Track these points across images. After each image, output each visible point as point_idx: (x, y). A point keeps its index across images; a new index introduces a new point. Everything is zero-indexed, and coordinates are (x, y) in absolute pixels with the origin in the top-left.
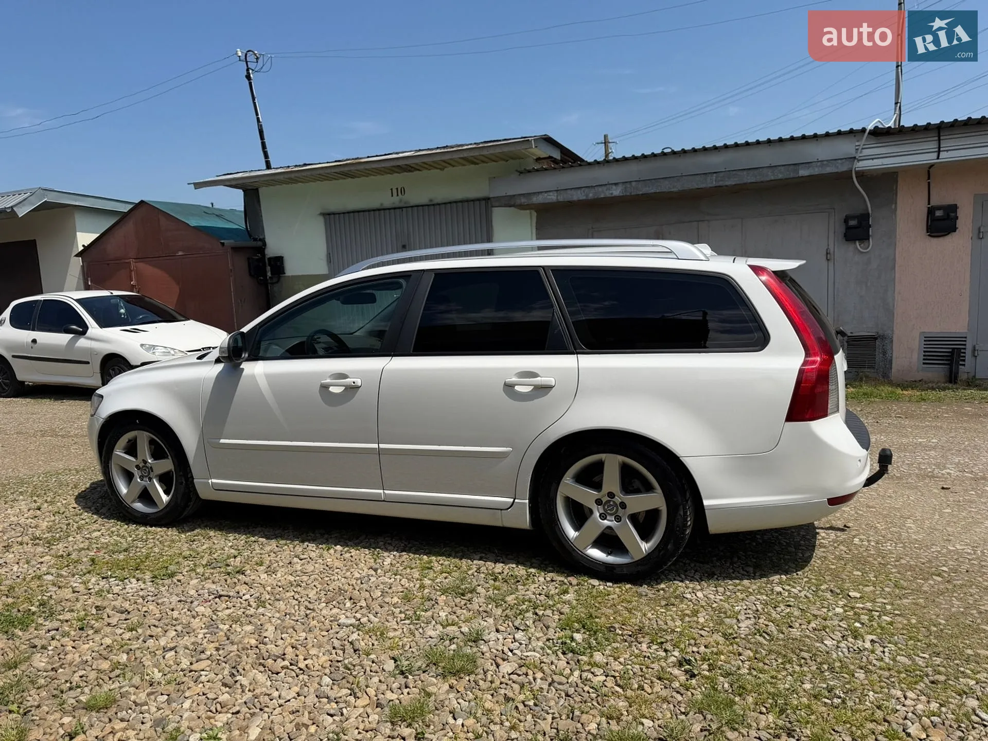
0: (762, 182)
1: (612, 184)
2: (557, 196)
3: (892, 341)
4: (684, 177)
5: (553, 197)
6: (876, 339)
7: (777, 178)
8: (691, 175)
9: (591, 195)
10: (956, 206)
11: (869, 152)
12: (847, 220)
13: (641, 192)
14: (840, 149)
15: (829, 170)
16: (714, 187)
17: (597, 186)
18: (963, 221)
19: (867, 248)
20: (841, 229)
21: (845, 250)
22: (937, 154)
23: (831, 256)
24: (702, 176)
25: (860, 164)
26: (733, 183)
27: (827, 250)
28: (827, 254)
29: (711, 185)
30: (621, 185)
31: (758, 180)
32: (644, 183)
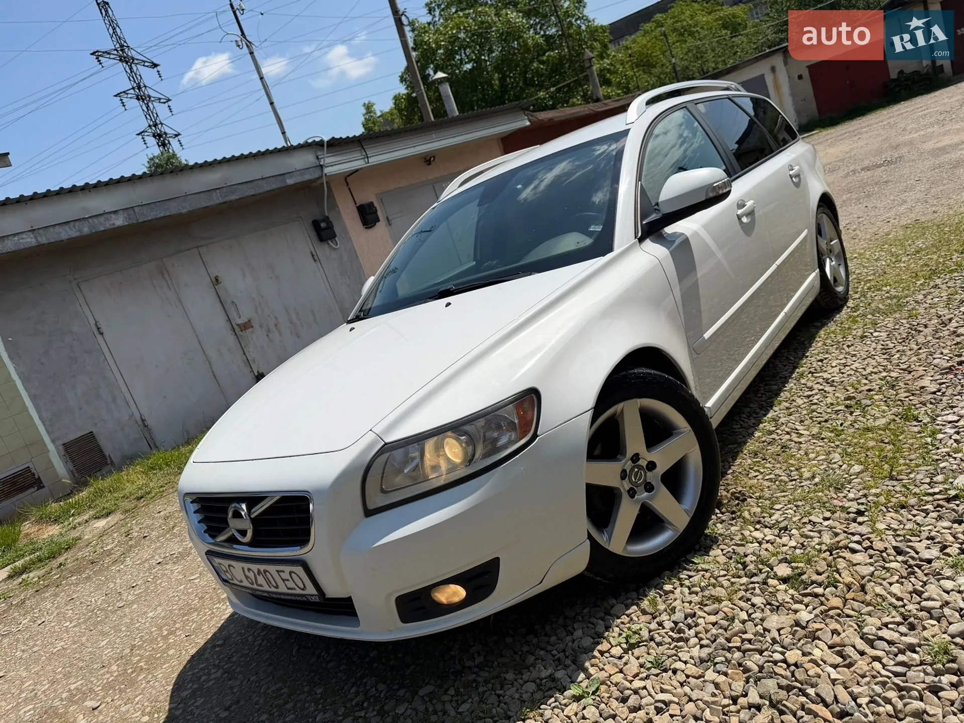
0: (259, 194)
1: (110, 213)
2: (36, 238)
4: (190, 197)
5: (29, 240)
7: (271, 189)
8: (195, 193)
9: (86, 230)
10: (372, 203)
11: (329, 160)
12: (316, 224)
13: (149, 218)
14: (307, 159)
15: (307, 177)
16: (221, 204)
17: (90, 217)
18: (379, 213)
19: (337, 245)
20: (313, 234)
21: (323, 250)
22: (366, 160)
23: (316, 257)
24: (206, 193)
25: (327, 170)
26: (238, 197)
27: (311, 253)
28: (313, 256)
29: (218, 202)
30: (121, 212)
31: (257, 192)
32: (148, 207)
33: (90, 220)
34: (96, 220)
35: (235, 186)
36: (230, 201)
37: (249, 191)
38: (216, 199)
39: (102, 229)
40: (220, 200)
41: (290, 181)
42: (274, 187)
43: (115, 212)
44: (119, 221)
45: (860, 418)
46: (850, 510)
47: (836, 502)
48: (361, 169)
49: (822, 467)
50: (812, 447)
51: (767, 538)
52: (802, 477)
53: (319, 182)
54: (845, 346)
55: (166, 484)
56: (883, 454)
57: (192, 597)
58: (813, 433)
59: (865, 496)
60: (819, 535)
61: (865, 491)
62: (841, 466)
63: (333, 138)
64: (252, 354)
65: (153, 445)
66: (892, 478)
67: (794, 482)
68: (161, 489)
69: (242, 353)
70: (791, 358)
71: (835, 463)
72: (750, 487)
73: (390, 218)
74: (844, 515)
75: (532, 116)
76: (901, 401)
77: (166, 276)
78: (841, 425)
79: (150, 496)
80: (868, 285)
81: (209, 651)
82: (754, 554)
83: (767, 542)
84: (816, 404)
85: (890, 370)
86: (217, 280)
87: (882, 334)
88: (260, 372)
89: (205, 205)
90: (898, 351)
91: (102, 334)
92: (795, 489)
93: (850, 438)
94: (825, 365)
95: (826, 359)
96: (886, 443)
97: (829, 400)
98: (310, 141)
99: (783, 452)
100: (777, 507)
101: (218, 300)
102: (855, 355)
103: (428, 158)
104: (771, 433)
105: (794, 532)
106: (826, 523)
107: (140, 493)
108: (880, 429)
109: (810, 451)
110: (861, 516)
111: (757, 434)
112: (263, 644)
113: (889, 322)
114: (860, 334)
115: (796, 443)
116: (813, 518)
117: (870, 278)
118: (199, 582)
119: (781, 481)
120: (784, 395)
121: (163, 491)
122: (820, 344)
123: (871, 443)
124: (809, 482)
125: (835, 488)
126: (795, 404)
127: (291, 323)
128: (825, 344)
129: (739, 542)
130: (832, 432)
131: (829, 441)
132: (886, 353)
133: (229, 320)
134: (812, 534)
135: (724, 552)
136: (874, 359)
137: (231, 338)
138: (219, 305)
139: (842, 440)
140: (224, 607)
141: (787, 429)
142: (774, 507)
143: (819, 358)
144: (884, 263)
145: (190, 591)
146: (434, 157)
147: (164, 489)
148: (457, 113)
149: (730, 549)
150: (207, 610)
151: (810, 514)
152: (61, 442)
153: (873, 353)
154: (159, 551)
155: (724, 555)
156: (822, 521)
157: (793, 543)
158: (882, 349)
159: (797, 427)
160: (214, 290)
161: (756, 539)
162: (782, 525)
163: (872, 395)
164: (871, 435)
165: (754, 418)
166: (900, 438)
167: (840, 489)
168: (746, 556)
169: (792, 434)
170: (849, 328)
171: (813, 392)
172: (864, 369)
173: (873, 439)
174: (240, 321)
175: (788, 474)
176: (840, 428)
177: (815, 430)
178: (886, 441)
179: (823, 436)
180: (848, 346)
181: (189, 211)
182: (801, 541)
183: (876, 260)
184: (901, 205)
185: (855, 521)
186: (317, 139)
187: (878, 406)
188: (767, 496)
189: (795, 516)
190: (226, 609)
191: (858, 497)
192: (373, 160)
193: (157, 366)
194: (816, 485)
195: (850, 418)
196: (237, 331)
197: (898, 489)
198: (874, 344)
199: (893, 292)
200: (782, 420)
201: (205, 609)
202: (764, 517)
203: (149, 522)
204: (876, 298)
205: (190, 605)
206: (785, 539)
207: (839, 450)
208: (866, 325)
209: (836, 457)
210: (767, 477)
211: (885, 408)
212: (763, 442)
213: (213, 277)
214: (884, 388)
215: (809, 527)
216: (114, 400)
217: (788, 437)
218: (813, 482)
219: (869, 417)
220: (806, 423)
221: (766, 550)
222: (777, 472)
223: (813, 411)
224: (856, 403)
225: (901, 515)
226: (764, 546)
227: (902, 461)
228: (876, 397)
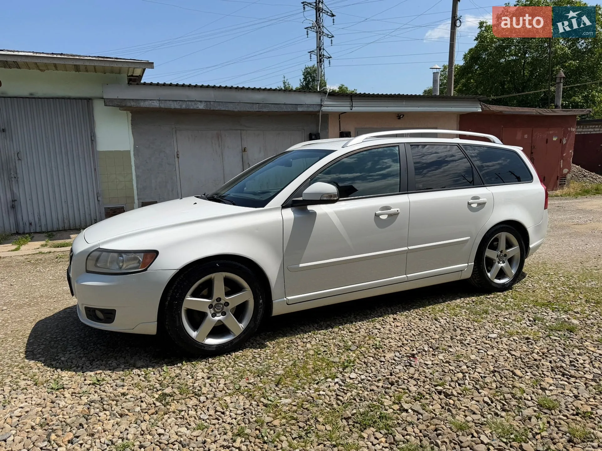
1: (198, 101)
2: (159, 104)
4: (242, 104)
5: (156, 104)
8: (245, 103)
9: (184, 106)
11: (326, 103)
12: (310, 135)
13: (217, 109)
14: (315, 99)
15: (311, 109)
17: (188, 101)
22: (351, 108)
24: (251, 104)
25: (323, 108)
26: (267, 110)
30: (204, 102)
31: (279, 111)
32: (218, 103)
33: (187, 102)
34: (190, 103)
35: (268, 105)
36: (263, 112)
37: (275, 109)
38: (255, 109)
39: (192, 108)
40: (257, 110)
41: (300, 109)
42: (289, 110)
43: (201, 101)
44: (201, 106)
48: (348, 112)
50: (295, 354)
53: (317, 114)
75: (485, 106)
77: (220, 140)
86: (245, 150)
89: (248, 110)
91: (178, 158)
101: (241, 160)
103: (400, 115)
109: (291, 355)
111: (298, 336)
138: (241, 162)
142: (228, 368)
146: (403, 115)
152: (141, 201)
160: (241, 154)
181: (239, 111)
192: (355, 109)
193: (198, 182)
213: (243, 147)
216: (172, 190)
222: (264, 355)
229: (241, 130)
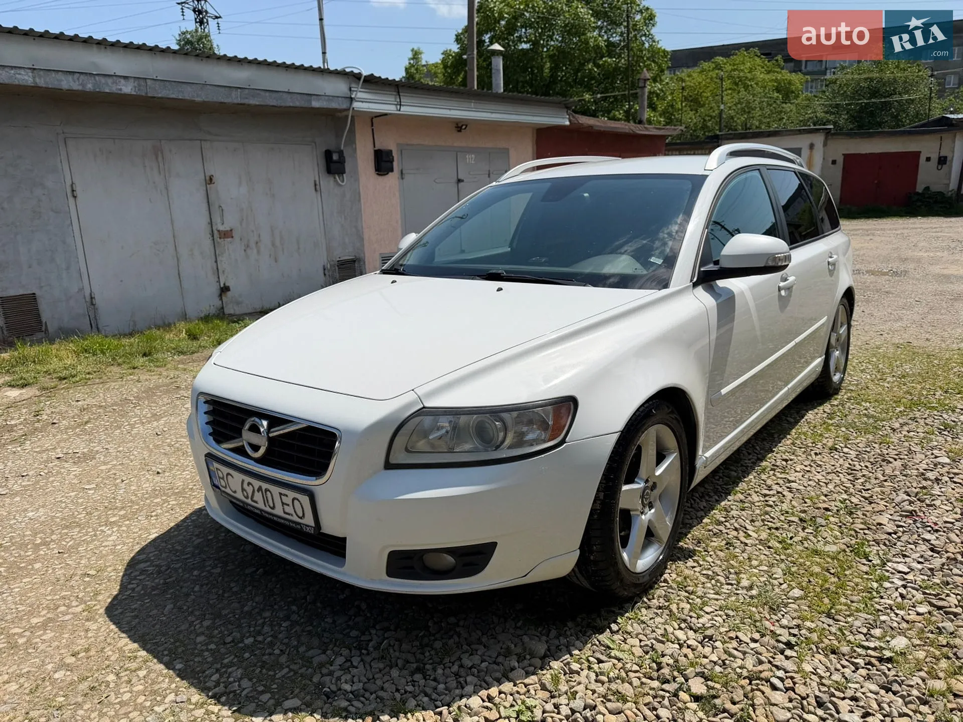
0: (281, 107)
1: (120, 77)
2: (34, 78)
3: (364, 263)
4: (209, 87)
5: (26, 78)
6: (355, 261)
7: (294, 105)
8: (215, 85)
9: (89, 87)
10: (391, 151)
11: (361, 95)
12: (328, 154)
13: (160, 95)
14: (339, 87)
15: (334, 105)
16: (238, 104)
17: (98, 75)
18: (395, 164)
19: (343, 181)
20: (322, 162)
21: (328, 183)
22: (399, 107)
23: (318, 187)
24: (227, 89)
25: (356, 105)
26: (257, 103)
27: (315, 181)
28: (315, 185)
29: (236, 101)
30: (132, 80)
31: (279, 104)
32: (162, 83)
33: (97, 78)
34: (103, 80)
35: (258, 92)
36: (249, 105)
37: (272, 101)
38: (235, 98)
39: (107, 91)
40: (239, 101)
41: (316, 104)
42: (297, 104)
43: (125, 78)
44: (127, 88)
45: (811, 537)
46: (780, 638)
47: (767, 624)
48: (390, 114)
49: (762, 579)
50: (757, 553)
51: (689, 642)
52: (739, 583)
53: (345, 113)
54: (812, 453)
55: (95, 372)
56: (827, 586)
57: (80, 509)
58: (761, 537)
59: (798, 626)
60: (742, 657)
61: (800, 622)
62: (781, 584)
63: (372, 74)
64: (224, 264)
65: (95, 327)
66: (829, 616)
67: (730, 587)
68: (88, 376)
69: (214, 260)
70: (757, 447)
71: (776, 579)
72: (685, 578)
73: (404, 172)
74: (773, 642)
75: (574, 117)
76: (856, 532)
77: (160, 159)
78: (791, 538)
79: (74, 380)
80: (849, 395)
81: (77, 578)
82: (672, 656)
83: (689, 647)
84: (771, 506)
85: (851, 494)
86: (211, 179)
87: (851, 452)
88: (227, 284)
89: (222, 100)
90: (864, 476)
91: (75, 197)
92: (729, 595)
93: (796, 556)
94: (789, 467)
95: (791, 460)
96: (831, 573)
97: (785, 507)
98: (348, 70)
99: (727, 549)
100: (707, 609)
101: (205, 201)
102: (820, 466)
103: (460, 125)
104: (719, 523)
105: (718, 644)
106: (753, 645)
107: (65, 373)
108: (828, 556)
109: (754, 557)
110: (790, 649)
111: (706, 520)
112: (136, 590)
113: (862, 441)
114: (830, 444)
115: (742, 543)
116: (740, 635)
117: (851, 388)
118: (93, 494)
119: (717, 581)
120: (742, 486)
121: (89, 379)
122: (789, 442)
123: (817, 569)
124: (745, 591)
125: (771, 608)
126: (750, 498)
127: (273, 245)
128: (793, 444)
129: (660, 638)
130: (780, 542)
131: (775, 553)
132: (851, 474)
133: (211, 223)
134: (735, 652)
135: (642, 644)
136: (838, 476)
137: (208, 242)
138: (205, 205)
139: (789, 555)
140: (109, 532)
141: (736, 525)
142: (704, 609)
143: (784, 457)
144: (868, 377)
145: (80, 501)
146: (466, 126)
147: (91, 376)
148: (502, 90)
149: (648, 643)
150: (90, 530)
151: (739, 630)
153: (839, 469)
154: (62, 444)
155: (641, 647)
156: (749, 641)
157: (714, 658)
158: (849, 468)
159: (747, 525)
160: (205, 188)
161: (678, 640)
162: (709, 632)
163: (829, 516)
164: (818, 560)
165: (707, 501)
166: (847, 573)
167: (774, 610)
168: (663, 656)
169: (740, 531)
170: (821, 435)
171: (771, 493)
172: (827, 484)
173: (818, 564)
174: (221, 228)
175: (726, 575)
176: (789, 542)
177: (764, 536)
178: (832, 571)
179: (770, 544)
180: (816, 454)
181: (204, 102)
182: (723, 658)
183: (862, 371)
184: (896, 321)
185: (782, 652)
186: (356, 71)
187: (832, 530)
188: (700, 593)
189: (723, 626)
190: (110, 536)
191: (791, 625)
192: (405, 110)
193: (122, 248)
194: (752, 597)
195: (802, 534)
196: (215, 237)
197: (833, 630)
198: (841, 460)
199: (871, 411)
200: (734, 513)
201: (89, 527)
202: (691, 617)
203: (63, 408)
204: (854, 411)
205: (75, 518)
206: (707, 650)
207: (783, 566)
208: (838, 437)
209: (778, 572)
210: (704, 572)
211: (838, 533)
212: (710, 531)
213: (208, 174)
214: (841, 512)
215: (735, 644)
216: (68, 268)
217: (735, 533)
218: (749, 594)
219: (820, 539)
220: (757, 524)
221: (686, 656)
222: (717, 569)
223: (767, 513)
224: (811, 519)
225: (830, 661)
226: (685, 650)
227: (843, 600)
228: (832, 519)
229: (201, 140)
